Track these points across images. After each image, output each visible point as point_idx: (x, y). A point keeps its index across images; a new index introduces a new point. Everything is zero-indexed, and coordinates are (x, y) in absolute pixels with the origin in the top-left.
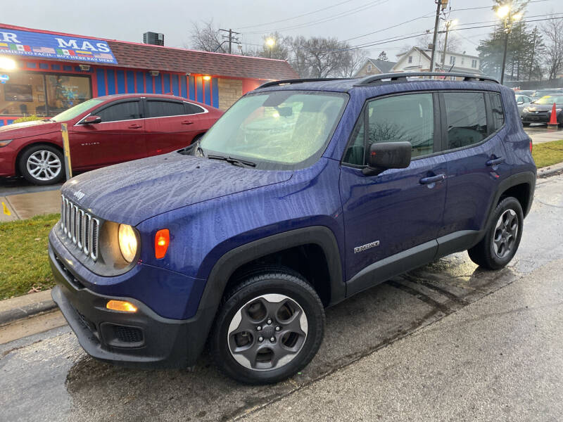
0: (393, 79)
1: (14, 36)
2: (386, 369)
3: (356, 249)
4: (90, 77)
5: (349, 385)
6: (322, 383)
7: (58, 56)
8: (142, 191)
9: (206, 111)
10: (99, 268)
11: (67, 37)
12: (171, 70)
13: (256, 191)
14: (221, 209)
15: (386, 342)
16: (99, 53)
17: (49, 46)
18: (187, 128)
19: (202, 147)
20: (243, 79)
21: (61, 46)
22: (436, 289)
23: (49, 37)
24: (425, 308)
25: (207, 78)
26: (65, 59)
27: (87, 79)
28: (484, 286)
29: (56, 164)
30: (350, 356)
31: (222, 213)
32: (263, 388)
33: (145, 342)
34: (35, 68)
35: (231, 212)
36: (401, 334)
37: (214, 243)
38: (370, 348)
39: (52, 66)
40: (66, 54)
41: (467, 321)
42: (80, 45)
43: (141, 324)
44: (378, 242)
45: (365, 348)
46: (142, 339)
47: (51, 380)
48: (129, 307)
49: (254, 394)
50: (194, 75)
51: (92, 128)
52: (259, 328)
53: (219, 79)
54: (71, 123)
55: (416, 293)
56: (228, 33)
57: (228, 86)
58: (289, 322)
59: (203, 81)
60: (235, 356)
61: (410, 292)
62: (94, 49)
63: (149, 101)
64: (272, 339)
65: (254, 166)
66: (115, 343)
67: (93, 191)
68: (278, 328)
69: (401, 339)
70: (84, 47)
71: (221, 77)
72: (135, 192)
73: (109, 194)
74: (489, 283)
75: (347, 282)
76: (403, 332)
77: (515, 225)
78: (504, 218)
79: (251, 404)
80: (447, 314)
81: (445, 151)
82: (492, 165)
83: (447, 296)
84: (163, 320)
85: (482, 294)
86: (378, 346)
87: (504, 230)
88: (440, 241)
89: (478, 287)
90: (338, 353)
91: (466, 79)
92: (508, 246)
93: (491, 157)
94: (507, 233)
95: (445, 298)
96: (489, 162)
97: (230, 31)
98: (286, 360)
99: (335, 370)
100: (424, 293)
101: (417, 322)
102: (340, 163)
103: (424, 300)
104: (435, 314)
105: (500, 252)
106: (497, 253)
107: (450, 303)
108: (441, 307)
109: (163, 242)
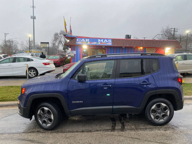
1: (88, 40)
2: (71, 137)
3: (73, 102)
6: (55, 134)
7: (97, 44)
11: (101, 39)
12: (129, 46)
15: (82, 132)
17: (96, 42)
20: (156, 48)
21: (99, 41)
23: (96, 39)
25: (141, 48)
26: (99, 45)
27: (104, 50)
31: (35, 87)
34: (92, 48)
35: (37, 87)
39: (96, 47)
42: (104, 41)
44: (82, 102)
49: (41, 130)
50: (137, 47)
52: (44, 115)
53: (146, 48)
57: (150, 50)
60: (39, 120)
62: (107, 42)
64: (47, 119)
74: (144, 129)
75: (71, 111)
76: (90, 131)
77: (166, 110)
78: (159, 106)
79: (37, 132)
80: (111, 131)
81: (117, 78)
82: (143, 85)
83: (122, 128)
84: (22, 106)
85: (134, 131)
86: (79, 132)
87: (159, 111)
88: (115, 107)
89: (137, 128)
90: (68, 130)
91: (142, 54)
92: (162, 117)
93: (143, 82)
94: (162, 112)
95: (120, 128)
96: (141, 84)
97: (174, 29)
98: (49, 125)
99: (61, 133)
100: (116, 125)
101: (99, 130)
102: (71, 78)
103: (112, 126)
104: (108, 130)
105: (158, 119)
106: (154, 119)
107: (119, 129)
108: (113, 129)
109: (23, 91)
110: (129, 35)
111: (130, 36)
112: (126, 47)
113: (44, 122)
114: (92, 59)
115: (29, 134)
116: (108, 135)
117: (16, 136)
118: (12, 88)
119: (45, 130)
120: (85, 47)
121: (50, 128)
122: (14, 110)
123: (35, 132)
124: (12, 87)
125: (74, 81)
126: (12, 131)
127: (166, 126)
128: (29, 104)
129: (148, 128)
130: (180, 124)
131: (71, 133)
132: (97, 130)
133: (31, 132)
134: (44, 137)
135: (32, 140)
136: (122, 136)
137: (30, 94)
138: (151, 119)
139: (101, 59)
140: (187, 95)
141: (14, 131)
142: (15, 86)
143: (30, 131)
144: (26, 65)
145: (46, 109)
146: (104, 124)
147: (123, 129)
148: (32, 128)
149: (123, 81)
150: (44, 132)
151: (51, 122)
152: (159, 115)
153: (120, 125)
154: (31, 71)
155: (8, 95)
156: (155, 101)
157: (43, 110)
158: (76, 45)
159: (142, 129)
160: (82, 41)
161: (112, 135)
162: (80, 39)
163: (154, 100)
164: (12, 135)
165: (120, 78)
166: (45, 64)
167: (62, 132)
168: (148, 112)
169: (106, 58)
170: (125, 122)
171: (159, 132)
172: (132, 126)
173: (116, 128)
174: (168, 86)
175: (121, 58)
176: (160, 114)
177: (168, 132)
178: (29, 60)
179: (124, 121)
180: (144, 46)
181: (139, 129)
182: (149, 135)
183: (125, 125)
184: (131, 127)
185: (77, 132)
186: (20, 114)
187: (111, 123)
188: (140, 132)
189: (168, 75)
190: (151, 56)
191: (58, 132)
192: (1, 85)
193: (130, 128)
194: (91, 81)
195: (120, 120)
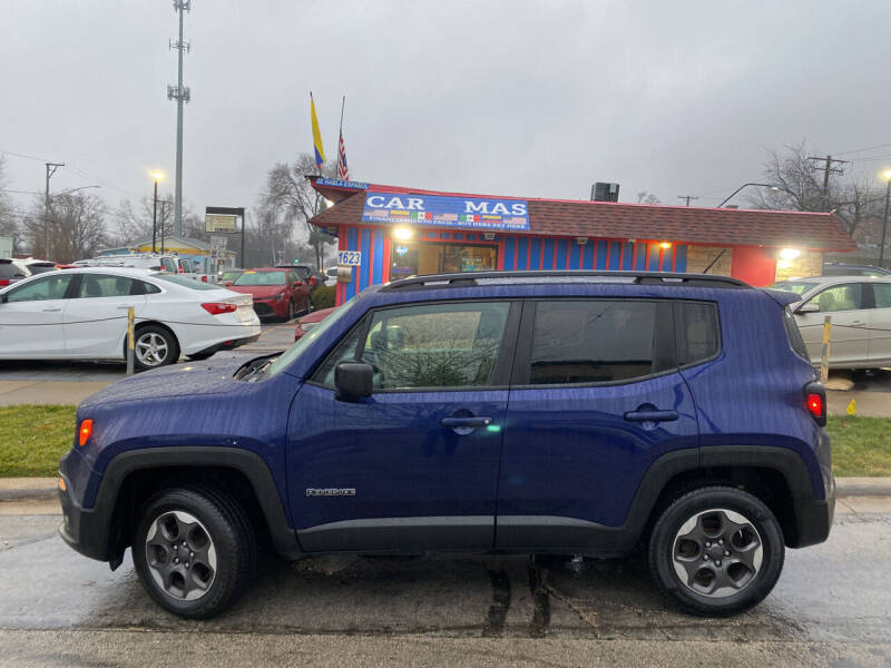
1: (421, 202)
3: (310, 491)
4: (496, 247)
7: (460, 223)
11: (477, 199)
12: (606, 235)
16: (510, 217)
17: (453, 212)
20: (736, 246)
21: (468, 210)
22: (544, 605)
23: (455, 201)
25: (666, 246)
26: (467, 226)
27: (493, 250)
31: (139, 414)
34: (436, 238)
35: (147, 414)
36: (382, 631)
37: (114, 439)
39: (454, 236)
40: (470, 219)
42: (490, 208)
44: (353, 491)
45: (317, 627)
49: (160, 619)
50: (646, 242)
53: (689, 247)
55: (504, 600)
56: (825, 162)
57: (704, 257)
59: (662, 250)
60: (151, 569)
61: (496, 597)
62: (506, 212)
64: (186, 565)
70: (495, 211)
71: (694, 244)
74: (639, 628)
75: (299, 531)
76: (387, 631)
77: (750, 542)
78: (712, 523)
79: (142, 624)
80: (484, 636)
81: (518, 386)
82: (641, 420)
83: (535, 619)
84: (76, 504)
85: (590, 635)
86: (333, 632)
87: (715, 545)
88: (504, 520)
89: (608, 625)
90: (284, 620)
91: (639, 279)
92: (730, 578)
93: (641, 408)
94: (727, 553)
95: (527, 619)
96: (629, 415)
97: (829, 160)
98: (195, 595)
99: (251, 632)
100: (513, 605)
101: (428, 627)
102: (303, 380)
103: (493, 612)
104: (469, 629)
105: (706, 586)
106: (690, 583)
107: (521, 627)
108: (495, 626)
109: (85, 431)
110: (609, 185)
111: (613, 190)
112: (592, 241)
113: (176, 579)
114: (409, 294)
115: (104, 635)
116: (469, 652)
117: (40, 641)
118: (54, 417)
119: (176, 618)
120: (403, 236)
121: (202, 610)
122: (49, 518)
123: (131, 625)
124: (54, 409)
125: (320, 393)
126: (25, 618)
127: (746, 619)
128: (107, 495)
129: (660, 628)
130: (813, 614)
131: (297, 638)
132: (419, 628)
133: (110, 625)
134: (169, 653)
135: (111, 661)
136: (530, 660)
137: (115, 448)
138: (675, 586)
139: (445, 293)
140: (863, 474)
141: (38, 619)
142: (67, 408)
143: (109, 621)
144: (126, 313)
145: (185, 518)
146: (455, 600)
147: (539, 627)
148: (122, 604)
149: (548, 401)
150: (172, 628)
151: (205, 581)
152: (712, 565)
153: (531, 606)
154: (147, 340)
155: (31, 449)
156: (696, 498)
157: (172, 524)
158: (362, 226)
159: (632, 629)
160: (389, 206)
161: (486, 653)
162: (383, 199)
163: (689, 495)
164: (24, 635)
165: (532, 386)
166: (214, 309)
167: (255, 629)
168: (660, 551)
169: (470, 292)
170: (555, 592)
171: (710, 645)
172: (584, 611)
173: (511, 619)
174: (757, 430)
175: (540, 291)
176: (718, 562)
177: (752, 648)
178: (138, 288)
179: (551, 589)
180: (676, 238)
181: (617, 628)
182: (660, 657)
183: (554, 609)
184: (581, 618)
185: (323, 631)
186: (67, 537)
187: (489, 594)
188: (621, 643)
189: (761, 381)
190: (682, 288)
191: (236, 629)
192: (4, 402)
193: (576, 623)
194: (397, 395)
195: (533, 585)
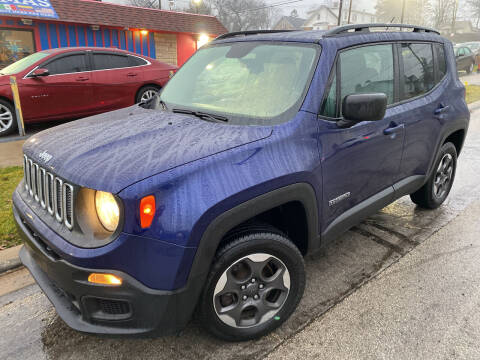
0: (357, 30)
2: (362, 316)
3: (331, 202)
4: (32, 31)
5: (330, 335)
6: (304, 334)
8: (116, 151)
9: (149, 63)
10: (76, 238)
12: (111, 24)
13: (239, 149)
14: (207, 171)
15: (354, 287)
16: (40, 7)
18: (132, 80)
19: (164, 100)
20: (177, 33)
21: (3, 1)
22: (386, 229)
24: (382, 250)
25: (145, 33)
26: (8, 13)
27: (30, 33)
28: (427, 225)
29: (7, 116)
30: (323, 304)
31: (208, 176)
32: (248, 343)
33: (133, 315)
35: (217, 173)
36: (365, 277)
37: (203, 208)
38: (341, 294)
40: (8, 8)
41: (423, 261)
43: (128, 297)
44: (349, 193)
45: (335, 294)
46: (128, 311)
47: (27, 348)
48: (113, 280)
49: (240, 351)
50: (132, 29)
51: (41, 80)
52: (243, 287)
53: (155, 34)
54: (19, 76)
55: (368, 234)
57: (163, 40)
58: (272, 279)
59: (141, 35)
60: (220, 317)
61: (362, 234)
63: (94, 54)
64: (256, 296)
65: (226, 120)
66: (100, 315)
67: (61, 153)
68: (261, 286)
69: (367, 283)
70: (25, 3)
71: (158, 32)
72: (109, 153)
73: (81, 156)
75: (322, 234)
84: (150, 291)
85: (428, 234)
86: (349, 292)
88: (396, 187)
96: (437, 112)
98: (269, 316)
99: (313, 319)
100: (376, 234)
101: (377, 264)
102: (317, 116)
104: (390, 255)
106: (437, 193)
107: (402, 243)
108: (395, 248)
109: (148, 210)
112: (103, 28)
139: (359, 38)
147: (406, 239)
152: (442, 182)
153: (383, 231)
173: (391, 241)
180: (149, 28)
185: (344, 294)
188: (442, 231)
